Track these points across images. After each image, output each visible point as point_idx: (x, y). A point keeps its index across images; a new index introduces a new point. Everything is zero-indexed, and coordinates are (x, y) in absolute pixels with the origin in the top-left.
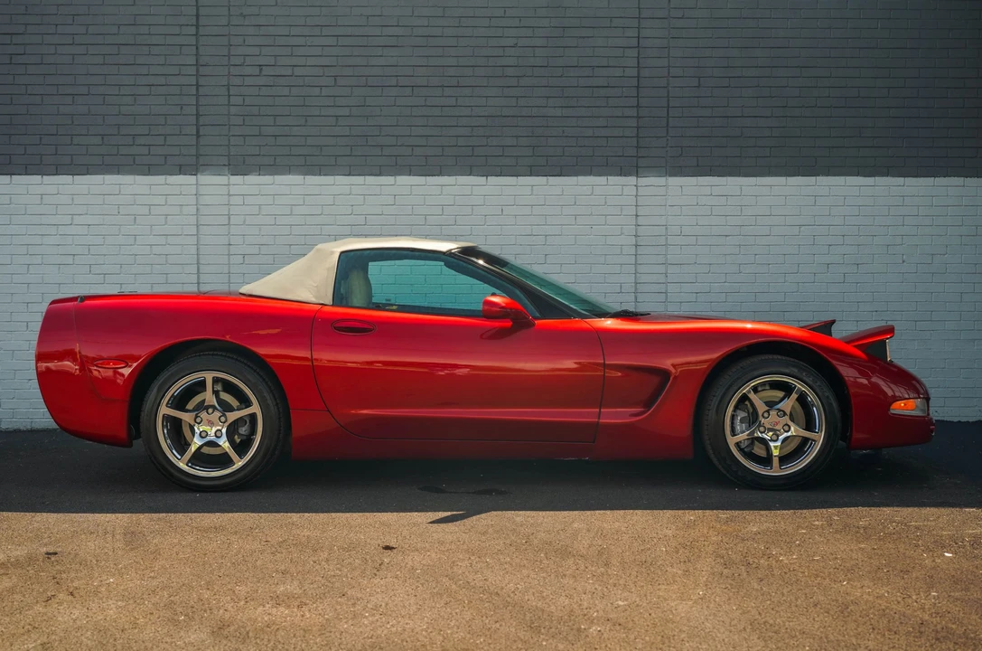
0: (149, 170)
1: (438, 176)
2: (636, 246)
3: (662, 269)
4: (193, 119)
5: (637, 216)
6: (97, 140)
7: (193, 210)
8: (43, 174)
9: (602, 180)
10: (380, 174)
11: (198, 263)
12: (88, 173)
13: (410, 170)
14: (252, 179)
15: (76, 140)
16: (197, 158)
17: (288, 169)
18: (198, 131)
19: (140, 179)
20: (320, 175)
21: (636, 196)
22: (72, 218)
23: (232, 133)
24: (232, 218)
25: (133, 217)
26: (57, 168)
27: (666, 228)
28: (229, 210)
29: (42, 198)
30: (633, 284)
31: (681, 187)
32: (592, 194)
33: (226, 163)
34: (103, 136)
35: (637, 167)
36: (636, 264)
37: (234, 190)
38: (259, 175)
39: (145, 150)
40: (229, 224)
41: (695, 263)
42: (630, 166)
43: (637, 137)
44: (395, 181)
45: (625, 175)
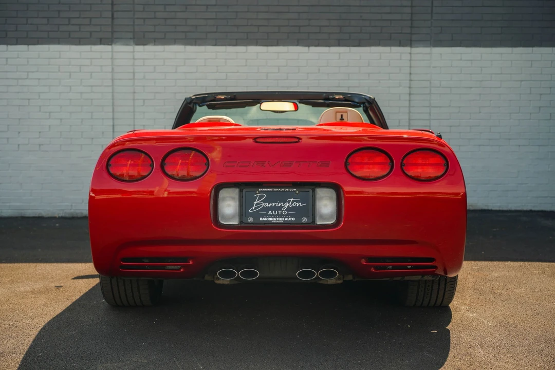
0: (79, 41)
1: (276, 46)
2: (410, 94)
3: (427, 110)
4: (109, 8)
5: (410, 74)
6: (45, 21)
7: (110, 69)
8: (7, 44)
9: (387, 49)
10: (236, 45)
11: (113, 105)
12: (38, 43)
13: (257, 43)
14: (150, 48)
15: (30, 21)
16: (112, 34)
17: (175, 41)
18: (113, 15)
19: (74, 48)
20: (195, 45)
21: (410, 60)
22: (28, 74)
23: (136, 17)
24: (136, 74)
25: (68, 74)
26: (17, 40)
27: (430, 83)
28: (134, 69)
29: (7, 61)
30: (408, 120)
31: (441, 54)
32: (380, 59)
33: (132, 37)
34: (48, 18)
35: (411, 40)
36: (410, 107)
37: (137, 55)
38: (155, 45)
39: (77, 28)
40: (134, 79)
41: (450, 106)
42: (406, 39)
43: (411, 20)
44: (247, 50)
45: (403, 46)
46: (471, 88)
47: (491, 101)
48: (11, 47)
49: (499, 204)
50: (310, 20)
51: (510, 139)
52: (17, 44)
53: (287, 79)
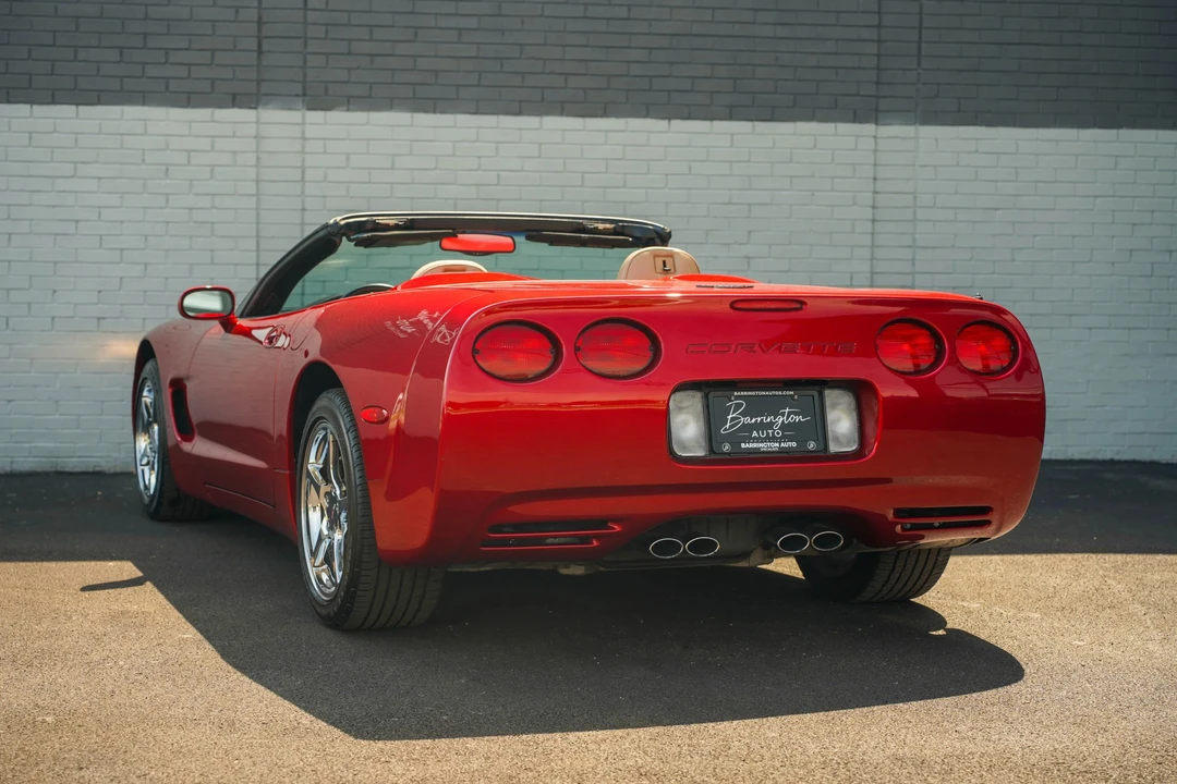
0: (188, 100)
1: (602, 116)
2: (874, 221)
3: (907, 254)
4: (253, 29)
5: (875, 179)
6: (114, 55)
7: (251, 158)
8: (31, 102)
9: (828, 127)
10: (519, 113)
11: (258, 236)
12: (99, 102)
13: (563, 109)
14: (338, 116)
15: (82, 55)
16: (258, 84)
17: (390, 104)
18: (260, 45)
19: (176, 112)
20: (434, 112)
21: (875, 151)
22: (75, 168)
23: (309, 50)
24: (308, 171)
25: (164, 168)
26: (53, 95)
27: (915, 198)
28: (303, 161)
29: (30, 138)
30: (869, 275)
31: (936, 140)
32: (815, 147)
33: (300, 93)
34: (121, 49)
35: (877, 110)
36: (873, 246)
37: (310, 132)
38: (348, 110)
39: (183, 72)
40: (303, 180)
41: (953, 246)
42: (867, 108)
43: (878, 68)
44: (541, 124)
45: (860, 122)
46: (996, 209)
47: (1035, 236)
48: (39, 110)
50: (672, 63)
51: (1072, 315)
52: (53, 102)
53: (624, 187)
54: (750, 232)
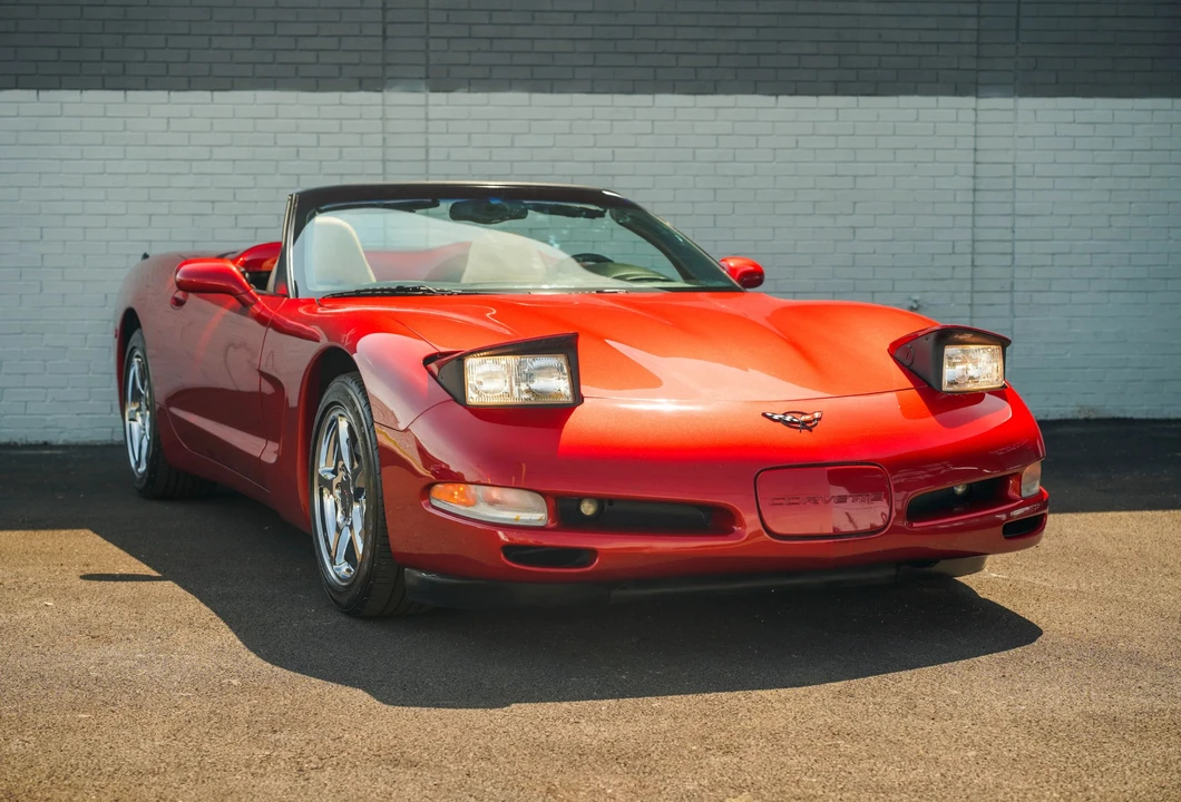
0: (317, 83)
1: (712, 94)
2: (975, 190)
3: (1007, 222)
4: (378, 15)
5: (975, 150)
6: (246, 42)
7: (377, 139)
8: (170, 89)
9: (930, 101)
10: (633, 92)
12: (232, 88)
13: (674, 87)
14: (460, 97)
15: (216, 43)
16: (384, 68)
17: (509, 84)
18: (384, 31)
20: (552, 92)
21: (976, 123)
22: (211, 151)
23: (431, 34)
24: (432, 151)
25: (295, 149)
26: (189, 82)
27: (1014, 167)
28: (427, 140)
29: (168, 123)
30: (970, 243)
31: (1035, 111)
32: (917, 120)
33: (423, 75)
34: (253, 37)
35: (977, 83)
36: (974, 215)
37: (434, 112)
38: (469, 92)
39: (311, 57)
40: (427, 160)
41: (1052, 214)
42: (967, 82)
43: (978, 43)
44: (654, 101)
45: (961, 95)
46: (1093, 177)
47: (1131, 203)
48: (176, 96)
49: (1145, 408)
50: (779, 41)
51: (1167, 279)
52: (189, 88)
53: (734, 161)
54: (855, 203)
